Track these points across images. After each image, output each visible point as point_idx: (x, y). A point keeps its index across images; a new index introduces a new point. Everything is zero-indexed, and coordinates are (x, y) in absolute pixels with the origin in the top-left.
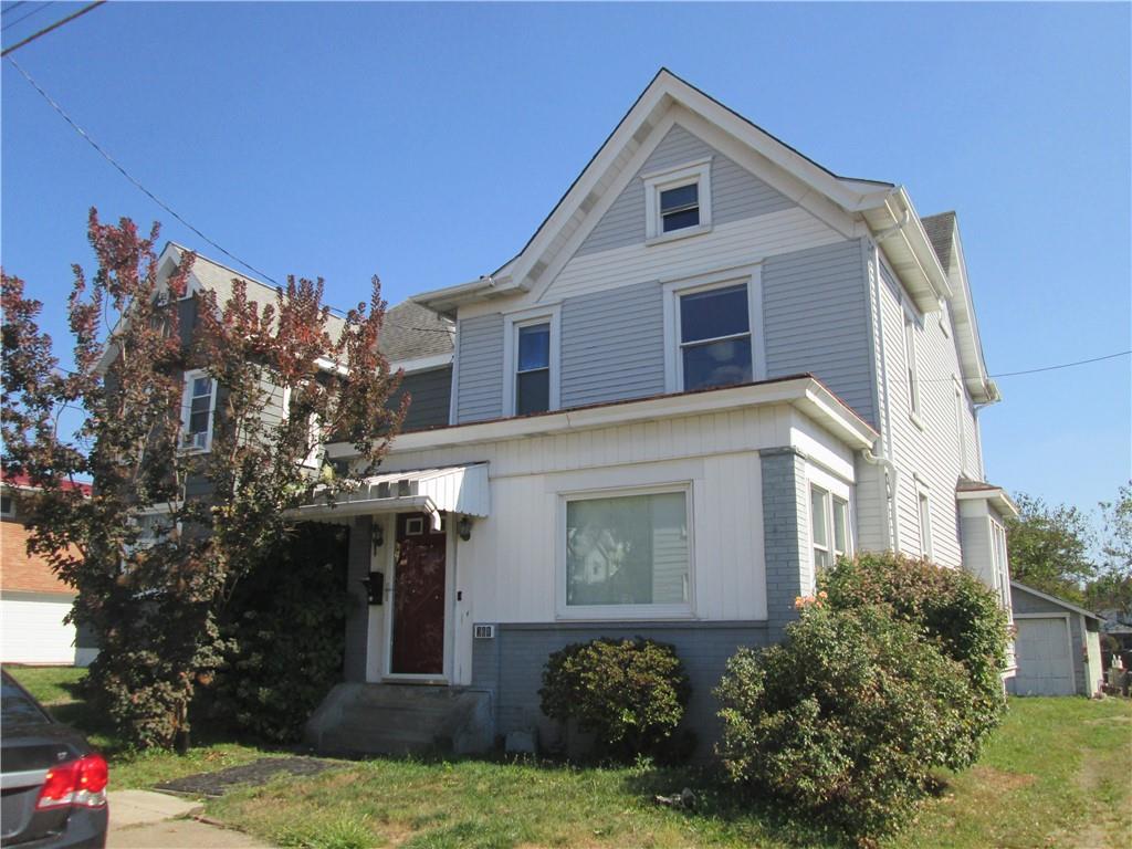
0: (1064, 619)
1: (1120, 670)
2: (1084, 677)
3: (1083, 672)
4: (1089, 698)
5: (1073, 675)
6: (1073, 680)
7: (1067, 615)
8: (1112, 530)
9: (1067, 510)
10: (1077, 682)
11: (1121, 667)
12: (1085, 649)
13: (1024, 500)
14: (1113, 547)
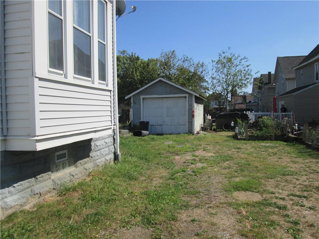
0: (186, 97)
1: (210, 120)
2: (192, 125)
3: (192, 122)
4: (193, 134)
5: (187, 123)
6: (187, 126)
7: (187, 95)
8: (214, 71)
9: (201, 63)
10: (188, 127)
11: (210, 118)
12: (194, 111)
13: (186, 58)
14: (214, 76)
